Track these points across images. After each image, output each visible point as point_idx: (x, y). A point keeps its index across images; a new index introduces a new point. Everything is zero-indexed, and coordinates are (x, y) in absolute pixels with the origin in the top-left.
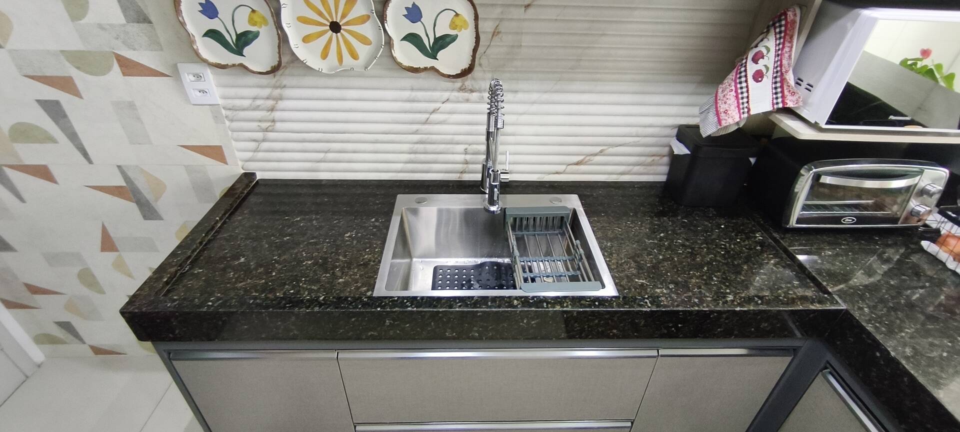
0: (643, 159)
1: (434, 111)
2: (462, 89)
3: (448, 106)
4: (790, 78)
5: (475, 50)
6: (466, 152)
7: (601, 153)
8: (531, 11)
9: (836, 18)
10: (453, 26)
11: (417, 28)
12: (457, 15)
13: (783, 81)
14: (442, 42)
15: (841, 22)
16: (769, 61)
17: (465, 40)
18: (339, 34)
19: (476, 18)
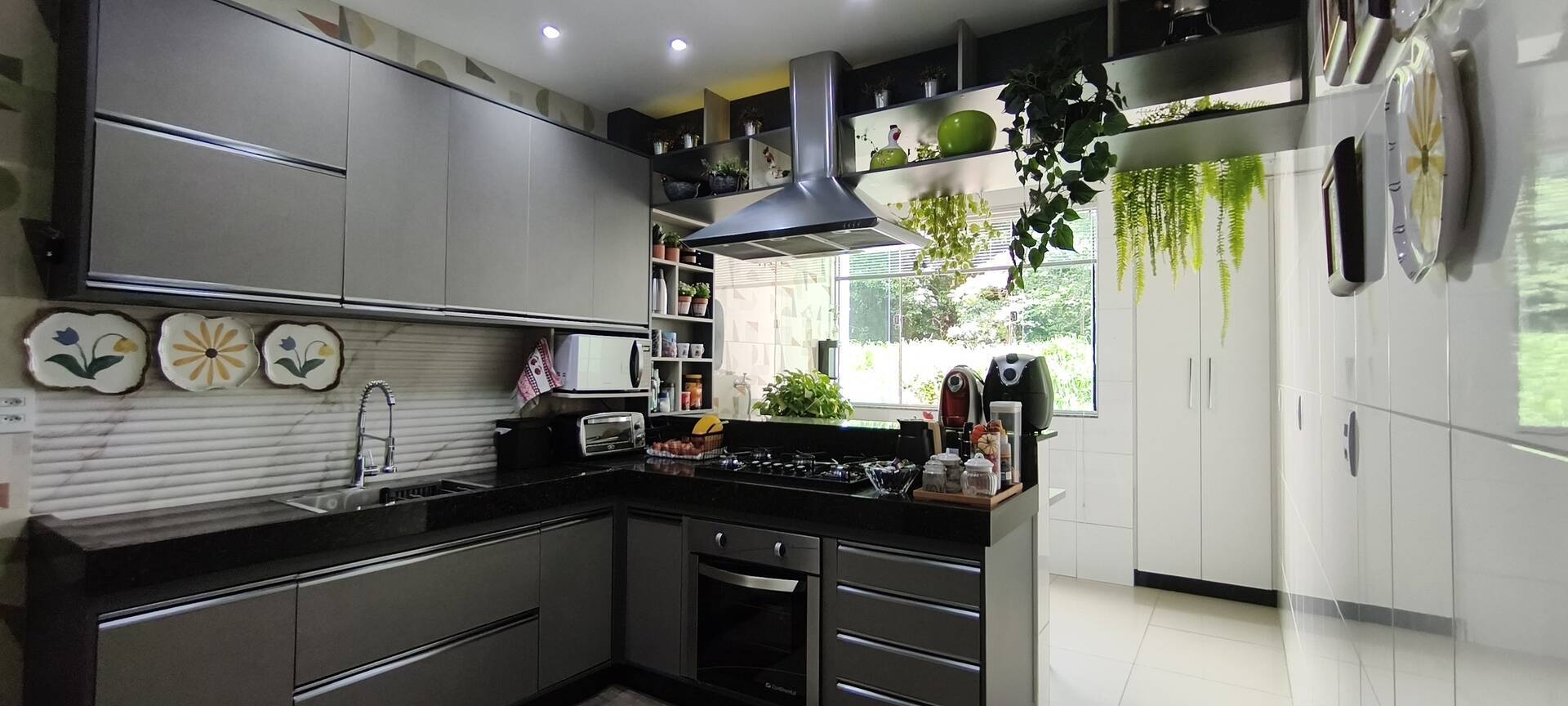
0: (477, 450)
1: (298, 423)
2: (324, 403)
3: (311, 418)
4: (553, 370)
5: (339, 371)
6: (327, 460)
7: (444, 448)
8: (380, 344)
9: (563, 341)
10: (321, 352)
11: (289, 354)
12: (325, 345)
13: (551, 374)
14: (311, 365)
15: (565, 342)
16: (539, 364)
17: (331, 364)
18: (214, 359)
19: (342, 347)
